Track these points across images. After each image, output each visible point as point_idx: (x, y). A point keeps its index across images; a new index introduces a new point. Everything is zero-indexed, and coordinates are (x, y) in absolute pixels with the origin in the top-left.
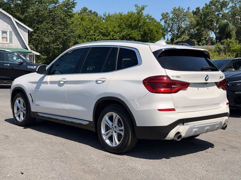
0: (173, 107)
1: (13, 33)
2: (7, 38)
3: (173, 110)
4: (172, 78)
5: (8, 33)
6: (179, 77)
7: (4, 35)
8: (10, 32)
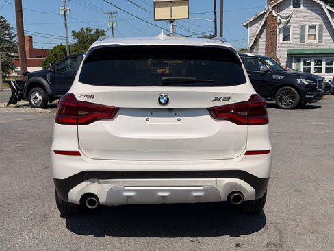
0: (76, 149)
1: (324, 27)
2: (315, 35)
3: (77, 153)
4: (78, 99)
5: (317, 27)
6: (92, 97)
7: (312, 31)
8: (321, 26)
